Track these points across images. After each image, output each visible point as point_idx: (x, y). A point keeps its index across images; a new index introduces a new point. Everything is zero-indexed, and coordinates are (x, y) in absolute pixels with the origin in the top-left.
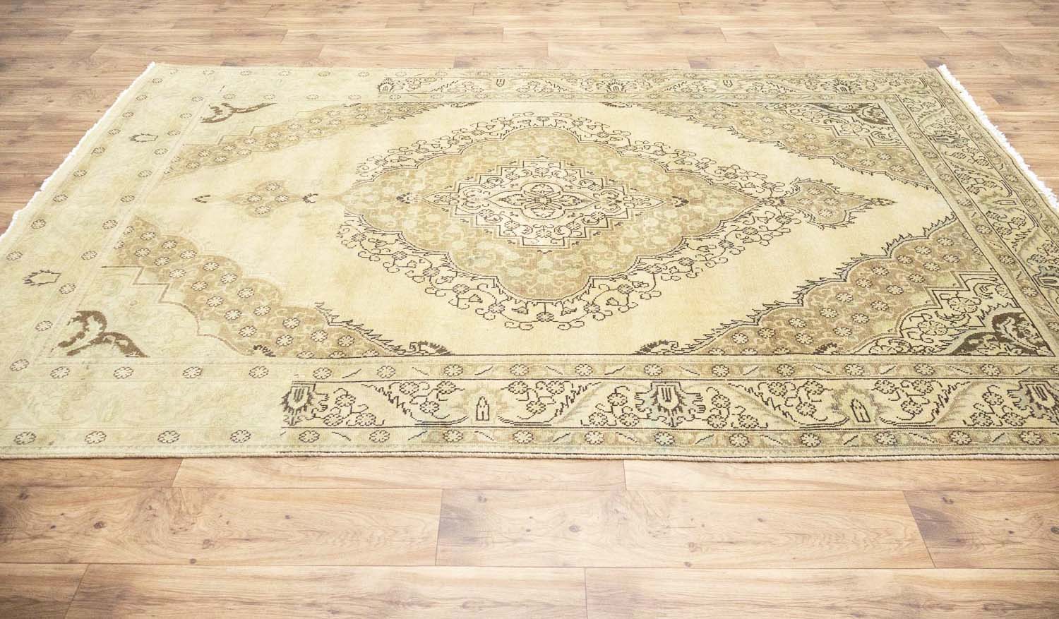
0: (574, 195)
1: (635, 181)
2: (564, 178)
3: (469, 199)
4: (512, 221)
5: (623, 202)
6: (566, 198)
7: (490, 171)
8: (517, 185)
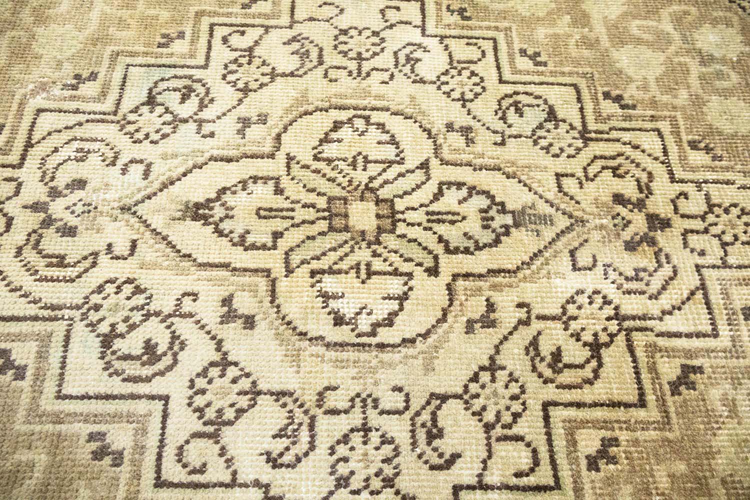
0: (484, 180)
1: (698, 102)
2: (438, 83)
3: (57, 208)
4: (224, 363)
5: (679, 224)
6: (450, 200)
7: (167, 41)
8: (263, 119)
